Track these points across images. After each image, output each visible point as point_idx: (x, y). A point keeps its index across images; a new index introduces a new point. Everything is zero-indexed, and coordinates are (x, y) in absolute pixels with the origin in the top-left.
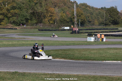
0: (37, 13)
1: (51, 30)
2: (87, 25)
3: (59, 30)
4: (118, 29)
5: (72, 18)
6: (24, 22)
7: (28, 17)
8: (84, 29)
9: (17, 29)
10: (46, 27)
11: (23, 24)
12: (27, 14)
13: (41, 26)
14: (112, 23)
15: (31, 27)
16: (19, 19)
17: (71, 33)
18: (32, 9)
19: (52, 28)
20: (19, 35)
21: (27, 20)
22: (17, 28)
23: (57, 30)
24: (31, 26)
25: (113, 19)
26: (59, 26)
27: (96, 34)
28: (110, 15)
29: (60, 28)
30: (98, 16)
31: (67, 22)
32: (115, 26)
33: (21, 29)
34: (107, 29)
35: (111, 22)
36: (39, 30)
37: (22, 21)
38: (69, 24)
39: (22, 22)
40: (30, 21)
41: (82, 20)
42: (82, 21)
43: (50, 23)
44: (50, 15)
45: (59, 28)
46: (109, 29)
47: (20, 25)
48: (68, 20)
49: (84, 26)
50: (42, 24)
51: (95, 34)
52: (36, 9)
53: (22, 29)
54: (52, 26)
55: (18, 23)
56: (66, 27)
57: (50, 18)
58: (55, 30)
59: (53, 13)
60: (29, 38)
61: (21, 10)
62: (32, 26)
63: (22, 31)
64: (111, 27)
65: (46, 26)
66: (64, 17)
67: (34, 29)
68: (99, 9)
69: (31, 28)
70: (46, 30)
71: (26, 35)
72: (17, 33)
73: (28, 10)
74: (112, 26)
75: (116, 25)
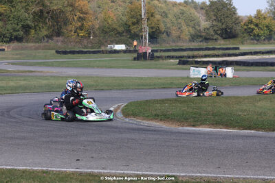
0: (48, 13)
1: (86, 53)
2: (164, 41)
3: (102, 52)
4: (238, 49)
5: (130, 23)
6: (21, 33)
7: (29, 23)
8: (161, 50)
9: (4, 50)
10: (70, 46)
11: (19, 39)
12: (27, 15)
13: (58, 42)
14: (221, 35)
15: (37, 45)
16: (9, 27)
17: (135, 59)
18: (39, 3)
19: (86, 47)
20: (13, 64)
21: (27, 28)
22: (4, 47)
23: (99, 52)
24: (36, 42)
25: (224, 26)
26: (101, 44)
27: (199, 60)
28: (215, 15)
29: (103, 48)
30: (180, 21)
31: (119, 33)
32: (228, 42)
33: (13, 49)
34: (214, 49)
35: (219, 32)
36: (58, 52)
37: (14, 30)
38: (122, 38)
39: (15, 34)
40: (33, 31)
41: (152, 28)
42: (153, 32)
43: (78, 36)
44: (80, 17)
45: (100, 47)
46: (219, 49)
47: (11, 40)
48: (121, 29)
49: (157, 42)
50: (61, 38)
51: (196, 60)
52: (47, 3)
53: (16, 49)
54: (85, 41)
55: (8, 35)
56: (117, 44)
57: (80, 24)
58: (94, 52)
59: (86, 14)
60: (41, 72)
61: (12, 7)
62: (38, 42)
63: (17, 54)
64: (220, 45)
65: (70, 42)
66: (110, 21)
67: (43, 49)
68: (180, 4)
69: (37, 49)
70: (73, 52)
71: (31, 65)
72: (6, 58)
73: (28, 5)
74: (222, 43)
75: (231, 40)
